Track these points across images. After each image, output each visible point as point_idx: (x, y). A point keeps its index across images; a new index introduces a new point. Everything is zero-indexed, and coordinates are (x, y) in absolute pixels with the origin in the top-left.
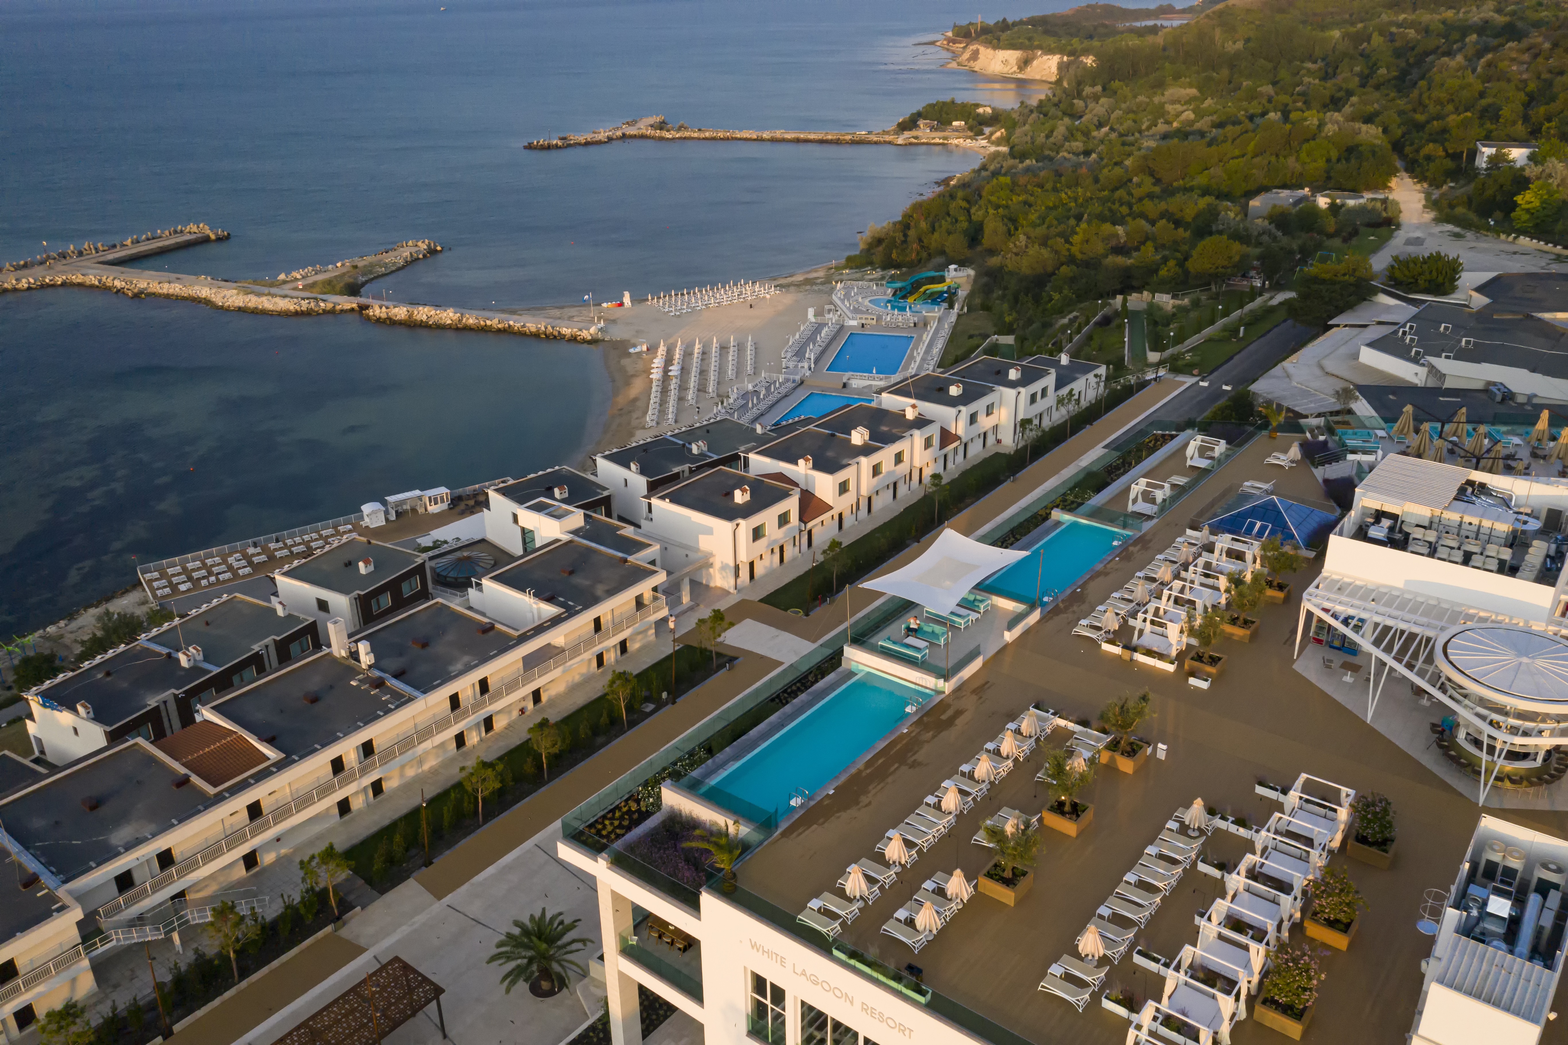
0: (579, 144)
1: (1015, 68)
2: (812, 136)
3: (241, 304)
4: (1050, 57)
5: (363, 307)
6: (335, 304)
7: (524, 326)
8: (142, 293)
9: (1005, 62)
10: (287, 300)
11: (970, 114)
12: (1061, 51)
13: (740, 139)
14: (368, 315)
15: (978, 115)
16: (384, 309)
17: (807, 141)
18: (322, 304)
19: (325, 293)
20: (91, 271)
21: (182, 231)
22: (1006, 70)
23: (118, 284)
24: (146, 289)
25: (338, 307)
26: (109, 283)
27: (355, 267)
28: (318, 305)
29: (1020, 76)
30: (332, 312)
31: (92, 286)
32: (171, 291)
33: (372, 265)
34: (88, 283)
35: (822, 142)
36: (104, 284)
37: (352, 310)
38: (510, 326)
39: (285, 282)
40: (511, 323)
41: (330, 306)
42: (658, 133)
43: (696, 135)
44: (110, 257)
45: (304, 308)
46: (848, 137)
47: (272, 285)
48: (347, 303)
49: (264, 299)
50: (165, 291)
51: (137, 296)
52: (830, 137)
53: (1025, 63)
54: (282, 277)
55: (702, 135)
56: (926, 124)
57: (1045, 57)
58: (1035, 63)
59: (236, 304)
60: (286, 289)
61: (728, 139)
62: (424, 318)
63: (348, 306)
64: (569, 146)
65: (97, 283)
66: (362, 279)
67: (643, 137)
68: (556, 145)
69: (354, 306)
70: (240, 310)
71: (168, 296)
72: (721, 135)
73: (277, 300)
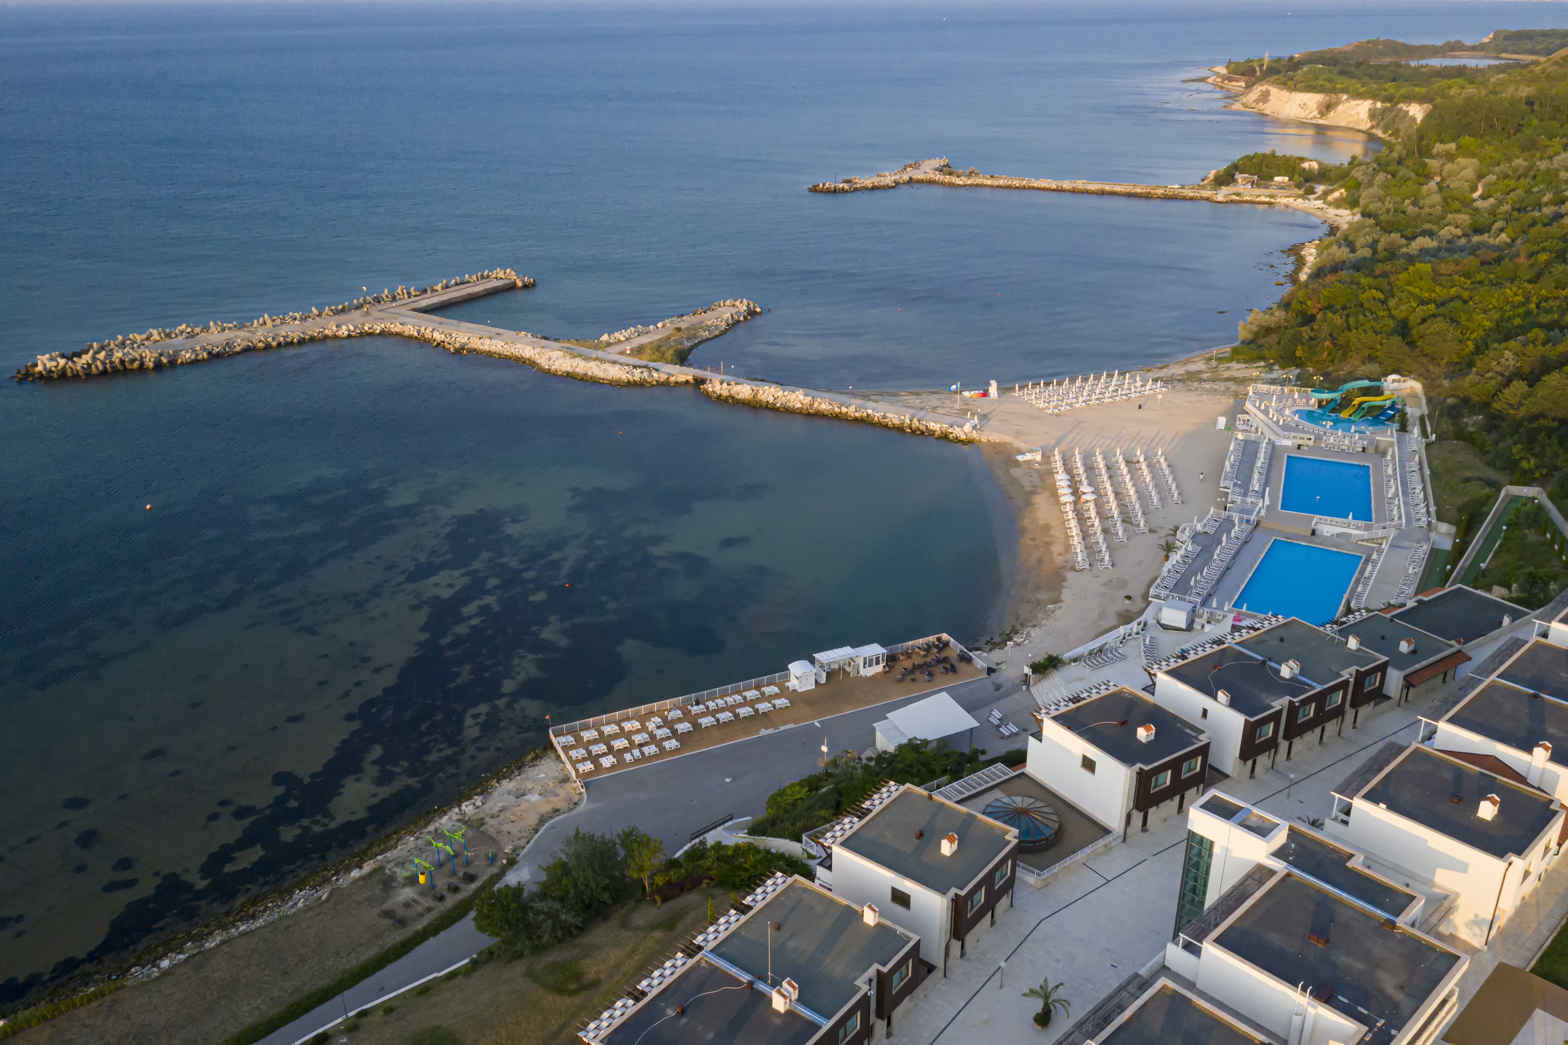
0: (865, 188)
1: (1315, 113)
2: (1118, 189)
3: (569, 369)
4: (1359, 102)
5: (700, 382)
6: (670, 375)
7: (884, 417)
8: (463, 349)
9: (1303, 106)
10: (617, 367)
11: (1294, 168)
12: (1375, 96)
13: (1038, 189)
14: (706, 390)
15: (1304, 170)
16: (725, 385)
17: (1112, 194)
18: (655, 375)
19: (655, 361)
20: (408, 320)
21: (488, 276)
22: (1303, 114)
23: (438, 336)
24: (466, 344)
25: (672, 379)
26: (428, 335)
27: (679, 330)
28: (651, 376)
29: (1321, 122)
30: (665, 384)
31: (410, 337)
32: (493, 349)
33: (694, 328)
34: (407, 333)
35: (1130, 195)
36: (423, 336)
37: (687, 382)
38: (868, 415)
39: (609, 344)
40: (870, 411)
41: (663, 377)
42: (947, 179)
43: (989, 182)
44: (424, 303)
45: (637, 378)
46: (1160, 191)
47: (596, 348)
48: (682, 374)
49: (593, 364)
50: (486, 348)
51: (458, 351)
52: (1139, 190)
53: (1327, 108)
54: (605, 338)
55: (996, 183)
56: (1245, 179)
57: (1353, 103)
58: (1340, 108)
59: (564, 369)
60: (612, 353)
61: (1024, 187)
62: (771, 399)
63: (682, 378)
64: (856, 189)
65: (416, 334)
66: (688, 344)
67: (930, 182)
68: (843, 189)
69: (690, 378)
70: (569, 377)
71: (489, 354)
72: (1016, 183)
73: (607, 366)
